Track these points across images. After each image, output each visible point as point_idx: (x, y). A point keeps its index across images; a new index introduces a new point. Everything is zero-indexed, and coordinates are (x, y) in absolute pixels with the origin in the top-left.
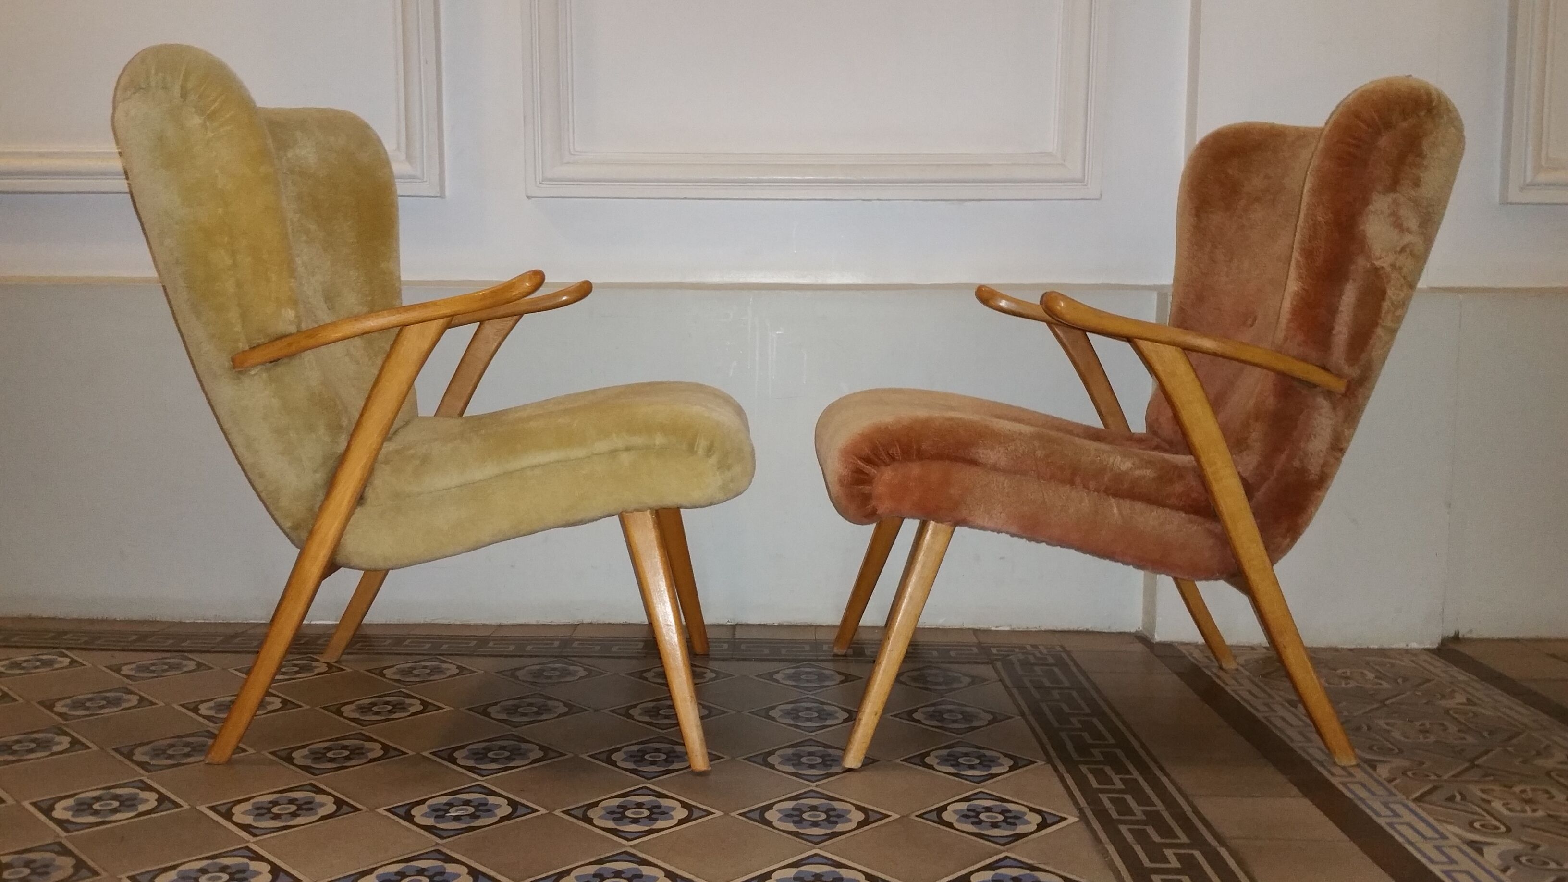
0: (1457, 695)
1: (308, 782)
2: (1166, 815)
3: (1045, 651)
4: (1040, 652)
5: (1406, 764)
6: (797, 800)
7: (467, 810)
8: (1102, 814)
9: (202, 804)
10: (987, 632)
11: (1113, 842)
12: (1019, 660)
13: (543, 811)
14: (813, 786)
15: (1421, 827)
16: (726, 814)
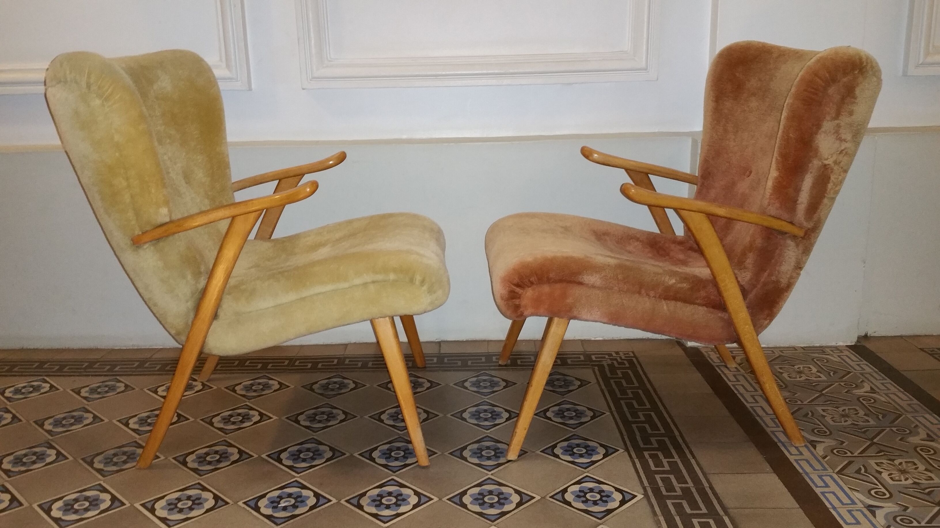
0: (865, 384)
1: (197, 482)
2: (694, 490)
3: (623, 357)
4: (621, 358)
5: (833, 443)
6: (481, 486)
7: (290, 501)
8: (656, 491)
9: (137, 502)
10: (589, 341)
11: (663, 514)
12: (608, 365)
13: (334, 501)
14: (489, 475)
15: (841, 494)
16: (440, 499)
